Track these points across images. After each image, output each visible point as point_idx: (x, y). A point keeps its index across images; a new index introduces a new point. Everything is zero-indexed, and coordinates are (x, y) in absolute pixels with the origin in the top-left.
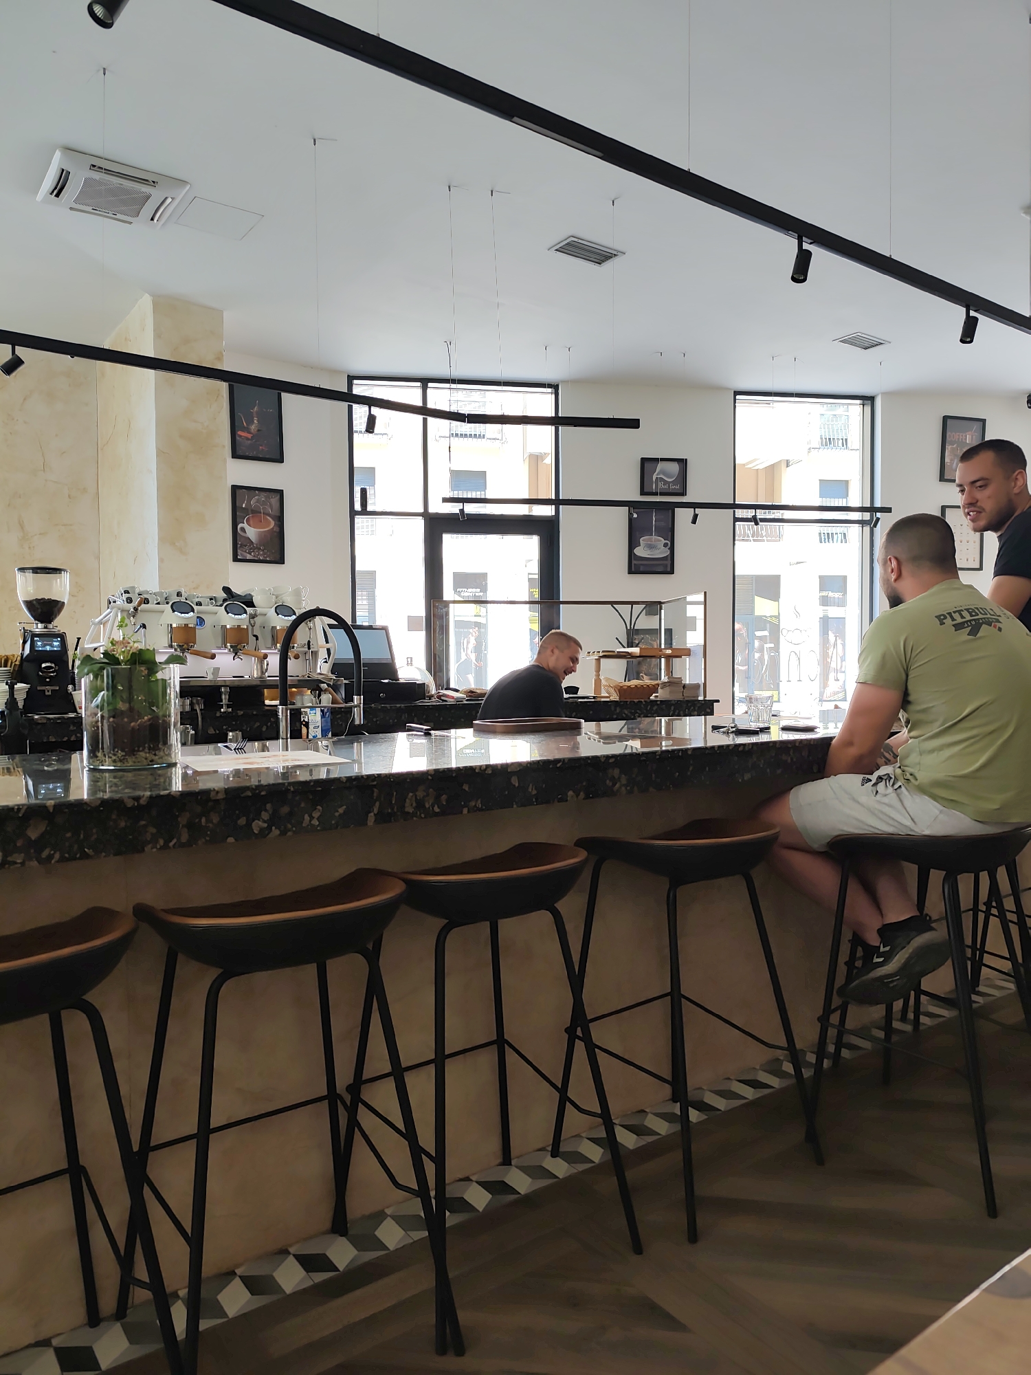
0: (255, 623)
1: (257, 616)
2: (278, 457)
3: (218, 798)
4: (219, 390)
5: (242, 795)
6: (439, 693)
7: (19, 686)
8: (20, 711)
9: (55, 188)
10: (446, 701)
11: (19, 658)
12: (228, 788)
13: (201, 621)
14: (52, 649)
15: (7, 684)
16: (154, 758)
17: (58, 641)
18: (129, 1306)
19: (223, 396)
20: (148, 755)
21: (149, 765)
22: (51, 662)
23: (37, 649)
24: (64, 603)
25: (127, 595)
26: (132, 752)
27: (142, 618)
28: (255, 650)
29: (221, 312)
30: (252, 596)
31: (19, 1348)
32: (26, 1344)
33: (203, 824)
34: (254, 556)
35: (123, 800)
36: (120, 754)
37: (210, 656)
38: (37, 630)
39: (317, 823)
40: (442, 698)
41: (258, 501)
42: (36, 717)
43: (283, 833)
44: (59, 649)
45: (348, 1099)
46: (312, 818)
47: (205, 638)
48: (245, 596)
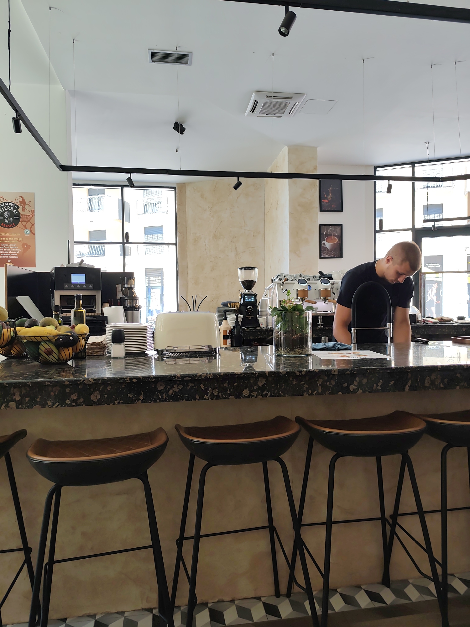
0: (333, 287)
1: (334, 284)
2: (340, 209)
3: (335, 374)
4: (315, 183)
5: (346, 373)
6: (424, 319)
7: (240, 315)
8: (240, 326)
9: (252, 109)
10: (428, 323)
11: (239, 304)
12: (339, 369)
13: (310, 287)
14: (251, 301)
15: (235, 315)
16: (302, 352)
17: (253, 297)
18: (292, 592)
19: (317, 185)
20: (299, 350)
21: (300, 355)
22: (251, 306)
23: (246, 301)
24: (255, 281)
25: (280, 277)
26: (293, 349)
27: (286, 287)
28: (334, 299)
29: (316, 148)
30: (332, 275)
31: (249, 598)
32: (251, 597)
33: (328, 385)
34: (329, 256)
35: (295, 372)
36: (288, 349)
37: (314, 303)
38: (246, 293)
39: (380, 388)
40: (425, 322)
41: (331, 230)
42: (246, 328)
43: (364, 392)
44: (254, 300)
45: (391, 521)
46: (378, 386)
47: (312, 295)
48: (329, 275)
